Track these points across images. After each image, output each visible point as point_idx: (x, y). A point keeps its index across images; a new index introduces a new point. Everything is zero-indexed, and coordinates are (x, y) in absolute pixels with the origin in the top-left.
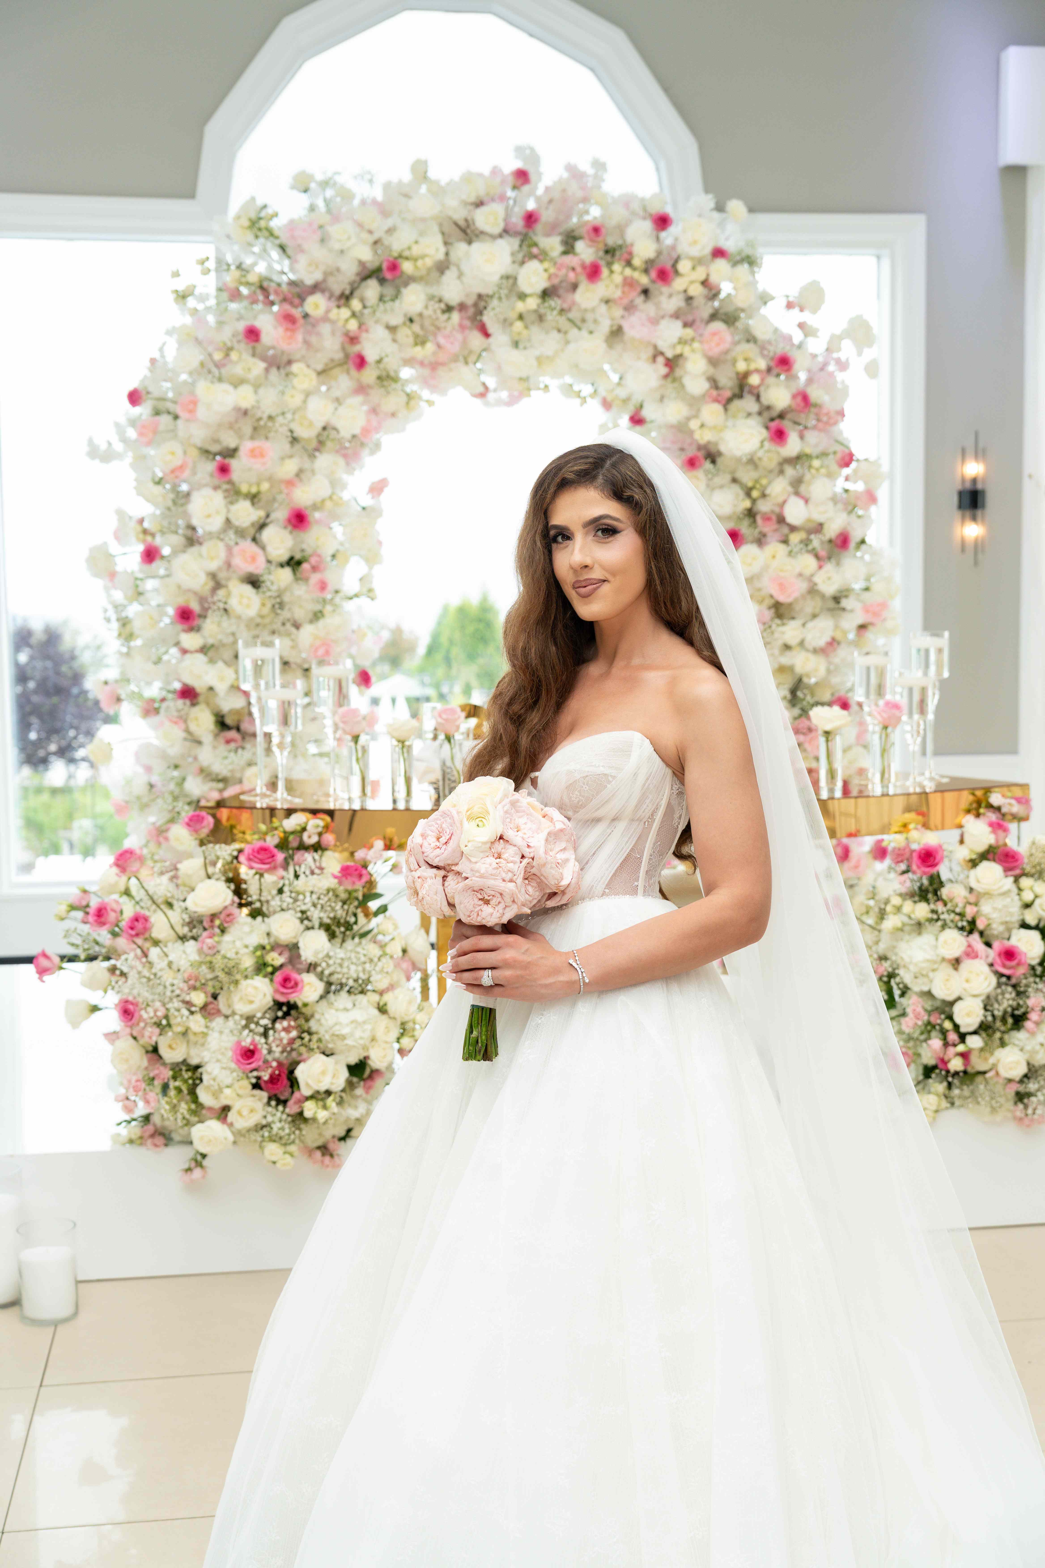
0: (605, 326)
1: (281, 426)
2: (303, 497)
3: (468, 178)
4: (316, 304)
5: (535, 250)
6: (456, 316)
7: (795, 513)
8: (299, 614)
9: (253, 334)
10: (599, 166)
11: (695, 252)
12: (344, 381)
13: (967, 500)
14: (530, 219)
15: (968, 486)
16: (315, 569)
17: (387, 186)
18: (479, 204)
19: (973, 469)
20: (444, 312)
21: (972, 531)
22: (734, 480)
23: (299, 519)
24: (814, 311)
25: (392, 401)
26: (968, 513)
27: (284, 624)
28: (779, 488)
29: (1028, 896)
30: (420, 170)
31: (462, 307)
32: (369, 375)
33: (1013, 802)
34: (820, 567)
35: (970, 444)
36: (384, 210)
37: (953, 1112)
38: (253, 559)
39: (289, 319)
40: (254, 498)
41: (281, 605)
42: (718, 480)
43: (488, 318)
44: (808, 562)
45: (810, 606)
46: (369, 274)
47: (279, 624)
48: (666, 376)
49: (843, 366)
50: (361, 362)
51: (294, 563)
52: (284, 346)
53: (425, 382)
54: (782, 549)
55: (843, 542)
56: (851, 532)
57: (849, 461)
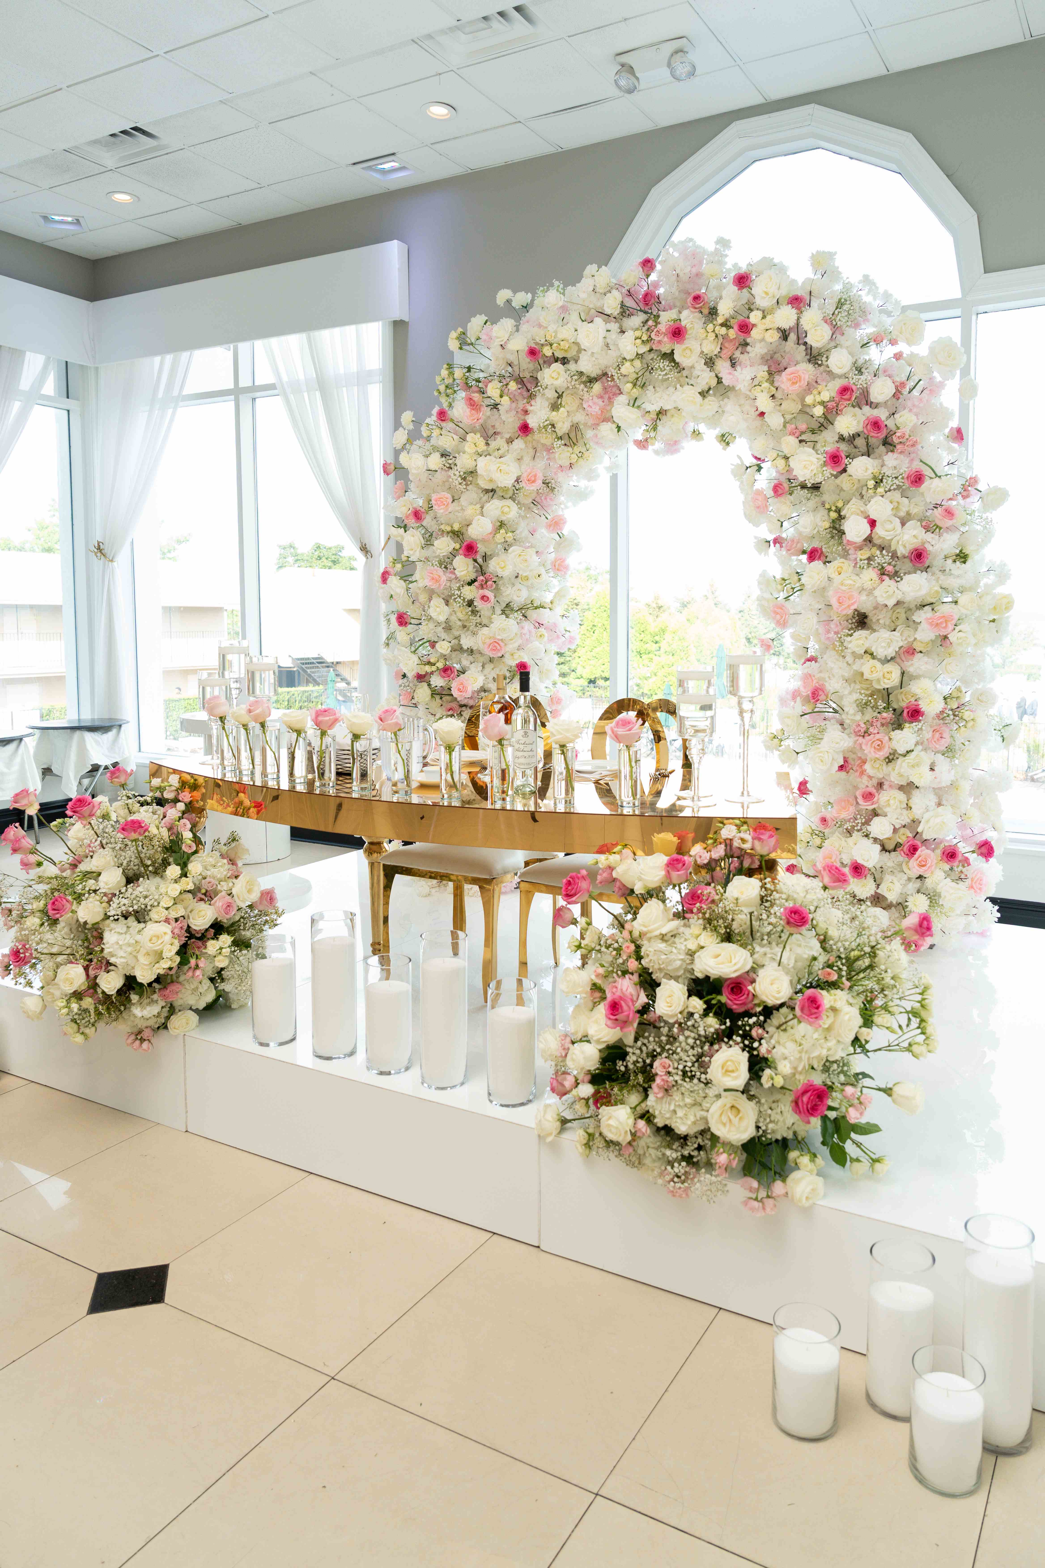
0: (707, 379)
2: (472, 532)
4: (495, 389)
7: (855, 529)
9: (442, 415)
12: (518, 445)
14: (647, 297)
16: (481, 586)
18: (607, 292)
22: (823, 504)
23: (470, 549)
24: (914, 342)
25: (562, 455)
27: (476, 626)
28: (853, 509)
31: (607, 376)
32: (539, 439)
34: (886, 581)
38: (438, 579)
39: (471, 402)
41: (474, 612)
42: (810, 504)
44: (871, 576)
47: (474, 626)
48: (761, 415)
49: (937, 390)
50: (529, 430)
51: (475, 581)
52: (471, 422)
53: (594, 439)
54: (846, 565)
55: (918, 556)
56: (929, 548)
57: (917, 479)
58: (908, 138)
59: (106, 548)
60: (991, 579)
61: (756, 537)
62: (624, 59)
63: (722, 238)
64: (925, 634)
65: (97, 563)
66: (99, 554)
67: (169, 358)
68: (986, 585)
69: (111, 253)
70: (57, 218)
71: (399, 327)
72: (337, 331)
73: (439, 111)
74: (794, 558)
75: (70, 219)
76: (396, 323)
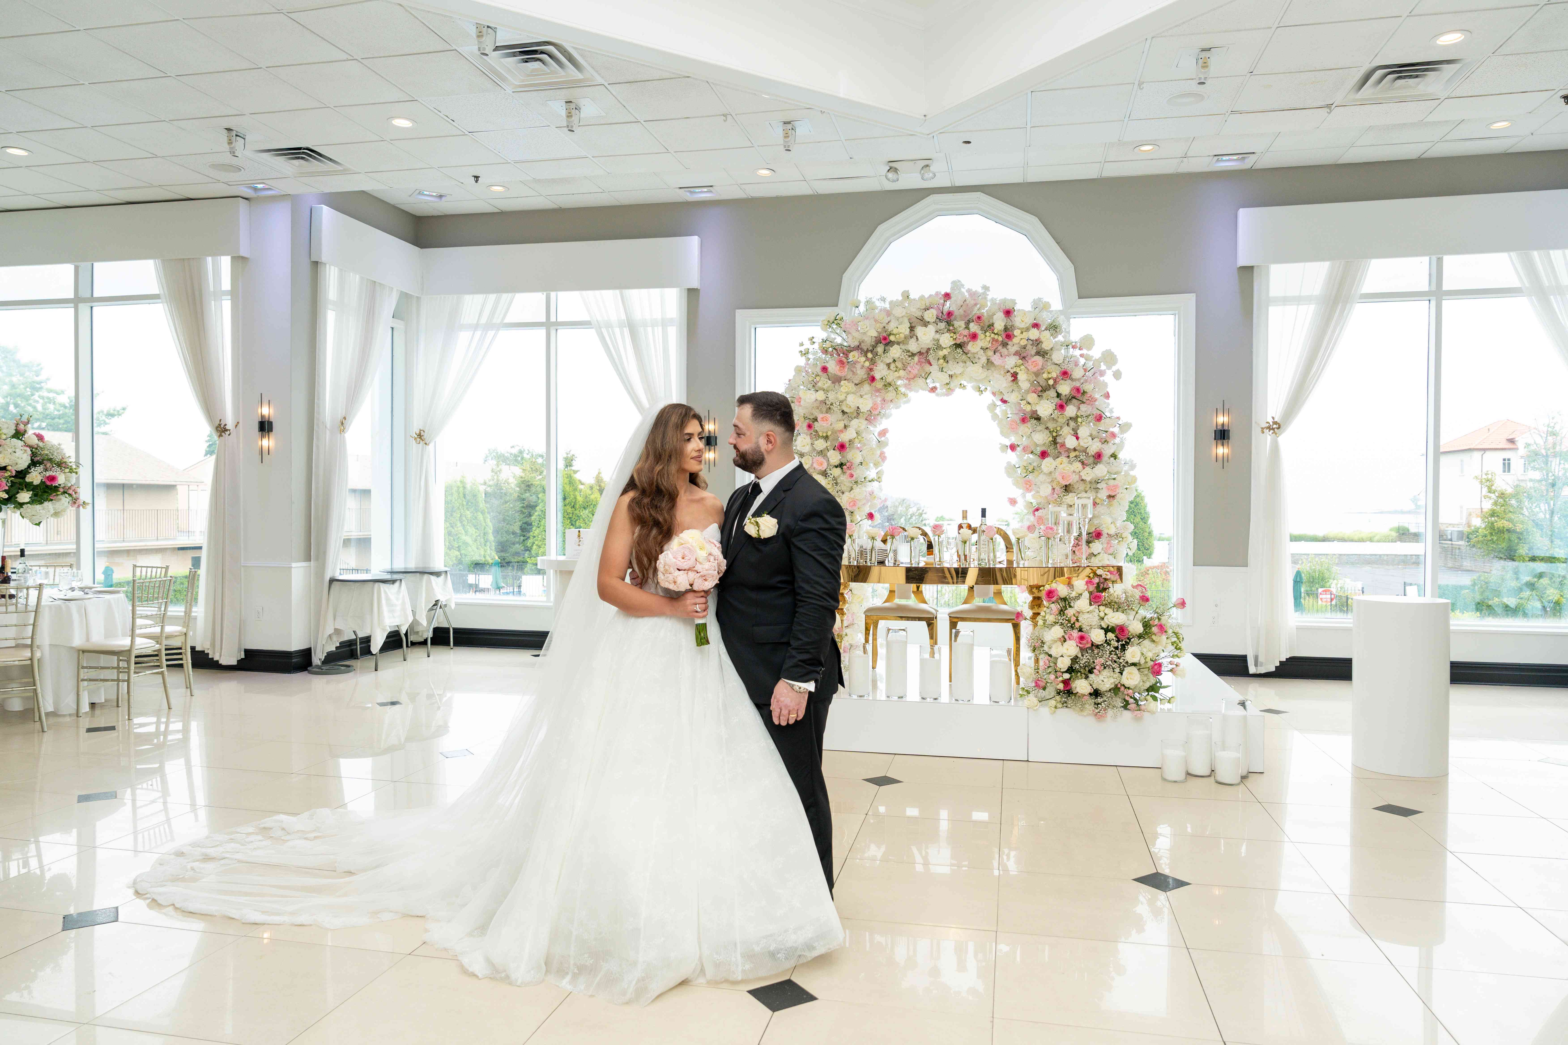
0: (984, 360)
1: (835, 408)
2: (845, 437)
3: (922, 298)
4: (854, 356)
5: (951, 328)
6: (916, 358)
7: (1071, 442)
8: (844, 488)
9: (825, 369)
10: (986, 288)
11: (1023, 325)
12: (866, 387)
13: (1218, 435)
14: (950, 314)
15: (1220, 427)
16: (849, 468)
17: (891, 303)
18: (927, 309)
19: (1222, 419)
20: (909, 356)
21: (1222, 451)
22: (1047, 428)
23: (842, 447)
24: (1089, 349)
25: (891, 395)
26: (1219, 442)
27: (837, 492)
28: (1066, 431)
29: (1102, 614)
30: (906, 295)
31: (920, 353)
32: (879, 384)
33: (1108, 573)
34: (1084, 468)
35: (1220, 407)
36: (888, 313)
37: (1065, 711)
38: (821, 464)
39: (841, 363)
40: (826, 438)
41: (837, 484)
42: (1039, 428)
43: (930, 358)
44: (1078, 466)
45: (1082, 487)
46: (878, 341)
47: (836, 492)
48: (1013, 380)
49: (1102, 373)
50: (873, 379)
51: (841, 465)
52: (839, 374)
53: (905, 386)
54: (1065, 460)
55: (1098, 456)
56: (1104, 452)
57: (1099, 418)
58: (1035, 220)
59: (426, 436)
60: (1126, 468)
61: (1000, 444)
62: (893, 165)
63: (985, 286)
64: (1103, 495)
65: (415, 447)
66: (418, 440)
67: (492, 297)
68: (1125, 471)
69: (435, 213)
70: (425, 193)
71: (692, 293)
72: (644, 291)
73: (765, 172)
74: (1027, 455)
75: (434, 194)
76: (690, 290)
